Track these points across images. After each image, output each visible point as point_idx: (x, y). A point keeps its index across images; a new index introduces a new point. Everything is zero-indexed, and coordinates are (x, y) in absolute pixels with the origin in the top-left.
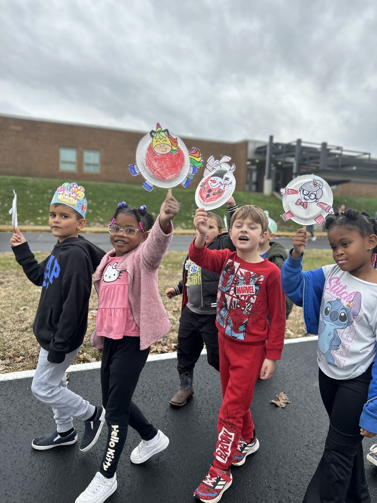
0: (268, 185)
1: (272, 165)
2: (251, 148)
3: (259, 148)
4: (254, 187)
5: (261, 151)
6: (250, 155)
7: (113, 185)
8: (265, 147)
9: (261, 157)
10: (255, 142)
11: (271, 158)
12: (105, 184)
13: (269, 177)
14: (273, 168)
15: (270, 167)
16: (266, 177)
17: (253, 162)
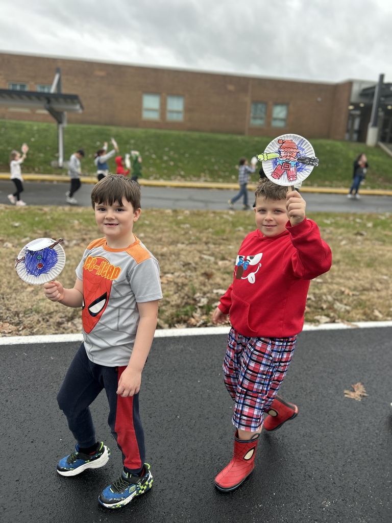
0: (372, 134)
1: (380, 109)
2: (356, 89)
3: (365, 90)
4: (355, 136)
5: (367, 93)
6: (354, 99)
7: (196, 135)
8: (374, 88)
9: (367, 101)
10: (362, 82)
11: (379, 101)
12: (188, 133)
13: (375, 125)
14: (381, 114)
15: (377, 112)
16: (371, 124)
17: (357, 106)
